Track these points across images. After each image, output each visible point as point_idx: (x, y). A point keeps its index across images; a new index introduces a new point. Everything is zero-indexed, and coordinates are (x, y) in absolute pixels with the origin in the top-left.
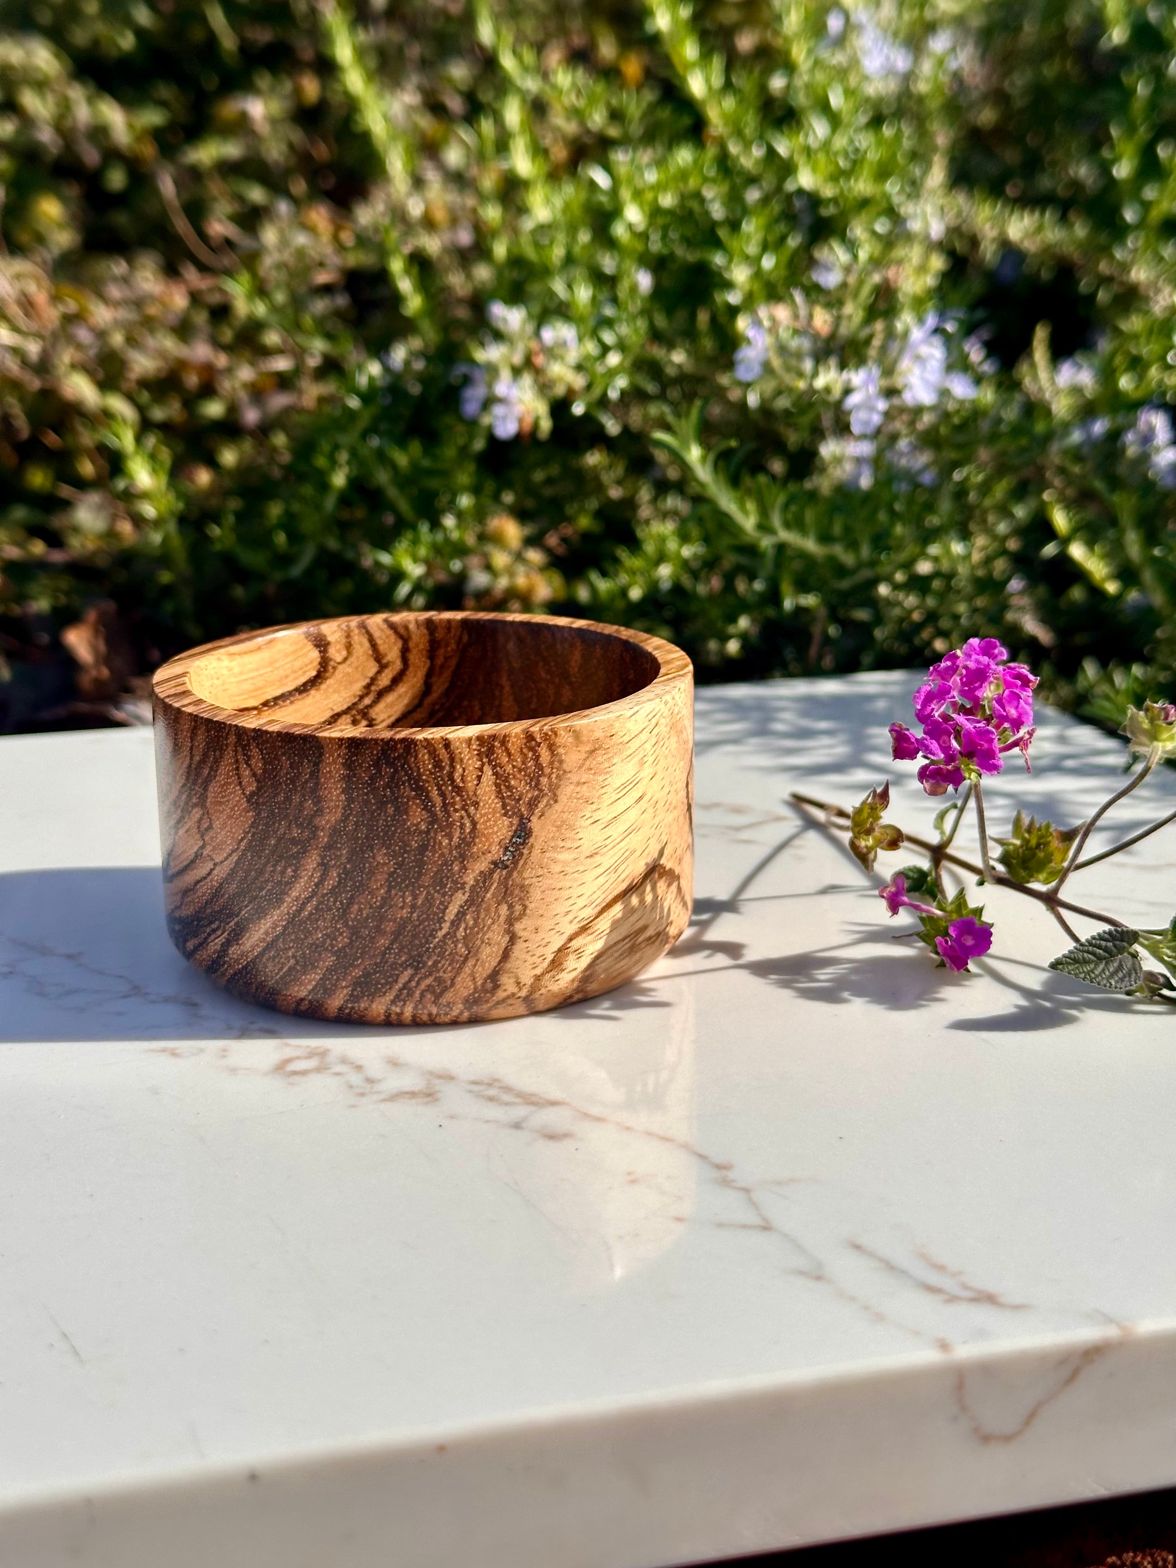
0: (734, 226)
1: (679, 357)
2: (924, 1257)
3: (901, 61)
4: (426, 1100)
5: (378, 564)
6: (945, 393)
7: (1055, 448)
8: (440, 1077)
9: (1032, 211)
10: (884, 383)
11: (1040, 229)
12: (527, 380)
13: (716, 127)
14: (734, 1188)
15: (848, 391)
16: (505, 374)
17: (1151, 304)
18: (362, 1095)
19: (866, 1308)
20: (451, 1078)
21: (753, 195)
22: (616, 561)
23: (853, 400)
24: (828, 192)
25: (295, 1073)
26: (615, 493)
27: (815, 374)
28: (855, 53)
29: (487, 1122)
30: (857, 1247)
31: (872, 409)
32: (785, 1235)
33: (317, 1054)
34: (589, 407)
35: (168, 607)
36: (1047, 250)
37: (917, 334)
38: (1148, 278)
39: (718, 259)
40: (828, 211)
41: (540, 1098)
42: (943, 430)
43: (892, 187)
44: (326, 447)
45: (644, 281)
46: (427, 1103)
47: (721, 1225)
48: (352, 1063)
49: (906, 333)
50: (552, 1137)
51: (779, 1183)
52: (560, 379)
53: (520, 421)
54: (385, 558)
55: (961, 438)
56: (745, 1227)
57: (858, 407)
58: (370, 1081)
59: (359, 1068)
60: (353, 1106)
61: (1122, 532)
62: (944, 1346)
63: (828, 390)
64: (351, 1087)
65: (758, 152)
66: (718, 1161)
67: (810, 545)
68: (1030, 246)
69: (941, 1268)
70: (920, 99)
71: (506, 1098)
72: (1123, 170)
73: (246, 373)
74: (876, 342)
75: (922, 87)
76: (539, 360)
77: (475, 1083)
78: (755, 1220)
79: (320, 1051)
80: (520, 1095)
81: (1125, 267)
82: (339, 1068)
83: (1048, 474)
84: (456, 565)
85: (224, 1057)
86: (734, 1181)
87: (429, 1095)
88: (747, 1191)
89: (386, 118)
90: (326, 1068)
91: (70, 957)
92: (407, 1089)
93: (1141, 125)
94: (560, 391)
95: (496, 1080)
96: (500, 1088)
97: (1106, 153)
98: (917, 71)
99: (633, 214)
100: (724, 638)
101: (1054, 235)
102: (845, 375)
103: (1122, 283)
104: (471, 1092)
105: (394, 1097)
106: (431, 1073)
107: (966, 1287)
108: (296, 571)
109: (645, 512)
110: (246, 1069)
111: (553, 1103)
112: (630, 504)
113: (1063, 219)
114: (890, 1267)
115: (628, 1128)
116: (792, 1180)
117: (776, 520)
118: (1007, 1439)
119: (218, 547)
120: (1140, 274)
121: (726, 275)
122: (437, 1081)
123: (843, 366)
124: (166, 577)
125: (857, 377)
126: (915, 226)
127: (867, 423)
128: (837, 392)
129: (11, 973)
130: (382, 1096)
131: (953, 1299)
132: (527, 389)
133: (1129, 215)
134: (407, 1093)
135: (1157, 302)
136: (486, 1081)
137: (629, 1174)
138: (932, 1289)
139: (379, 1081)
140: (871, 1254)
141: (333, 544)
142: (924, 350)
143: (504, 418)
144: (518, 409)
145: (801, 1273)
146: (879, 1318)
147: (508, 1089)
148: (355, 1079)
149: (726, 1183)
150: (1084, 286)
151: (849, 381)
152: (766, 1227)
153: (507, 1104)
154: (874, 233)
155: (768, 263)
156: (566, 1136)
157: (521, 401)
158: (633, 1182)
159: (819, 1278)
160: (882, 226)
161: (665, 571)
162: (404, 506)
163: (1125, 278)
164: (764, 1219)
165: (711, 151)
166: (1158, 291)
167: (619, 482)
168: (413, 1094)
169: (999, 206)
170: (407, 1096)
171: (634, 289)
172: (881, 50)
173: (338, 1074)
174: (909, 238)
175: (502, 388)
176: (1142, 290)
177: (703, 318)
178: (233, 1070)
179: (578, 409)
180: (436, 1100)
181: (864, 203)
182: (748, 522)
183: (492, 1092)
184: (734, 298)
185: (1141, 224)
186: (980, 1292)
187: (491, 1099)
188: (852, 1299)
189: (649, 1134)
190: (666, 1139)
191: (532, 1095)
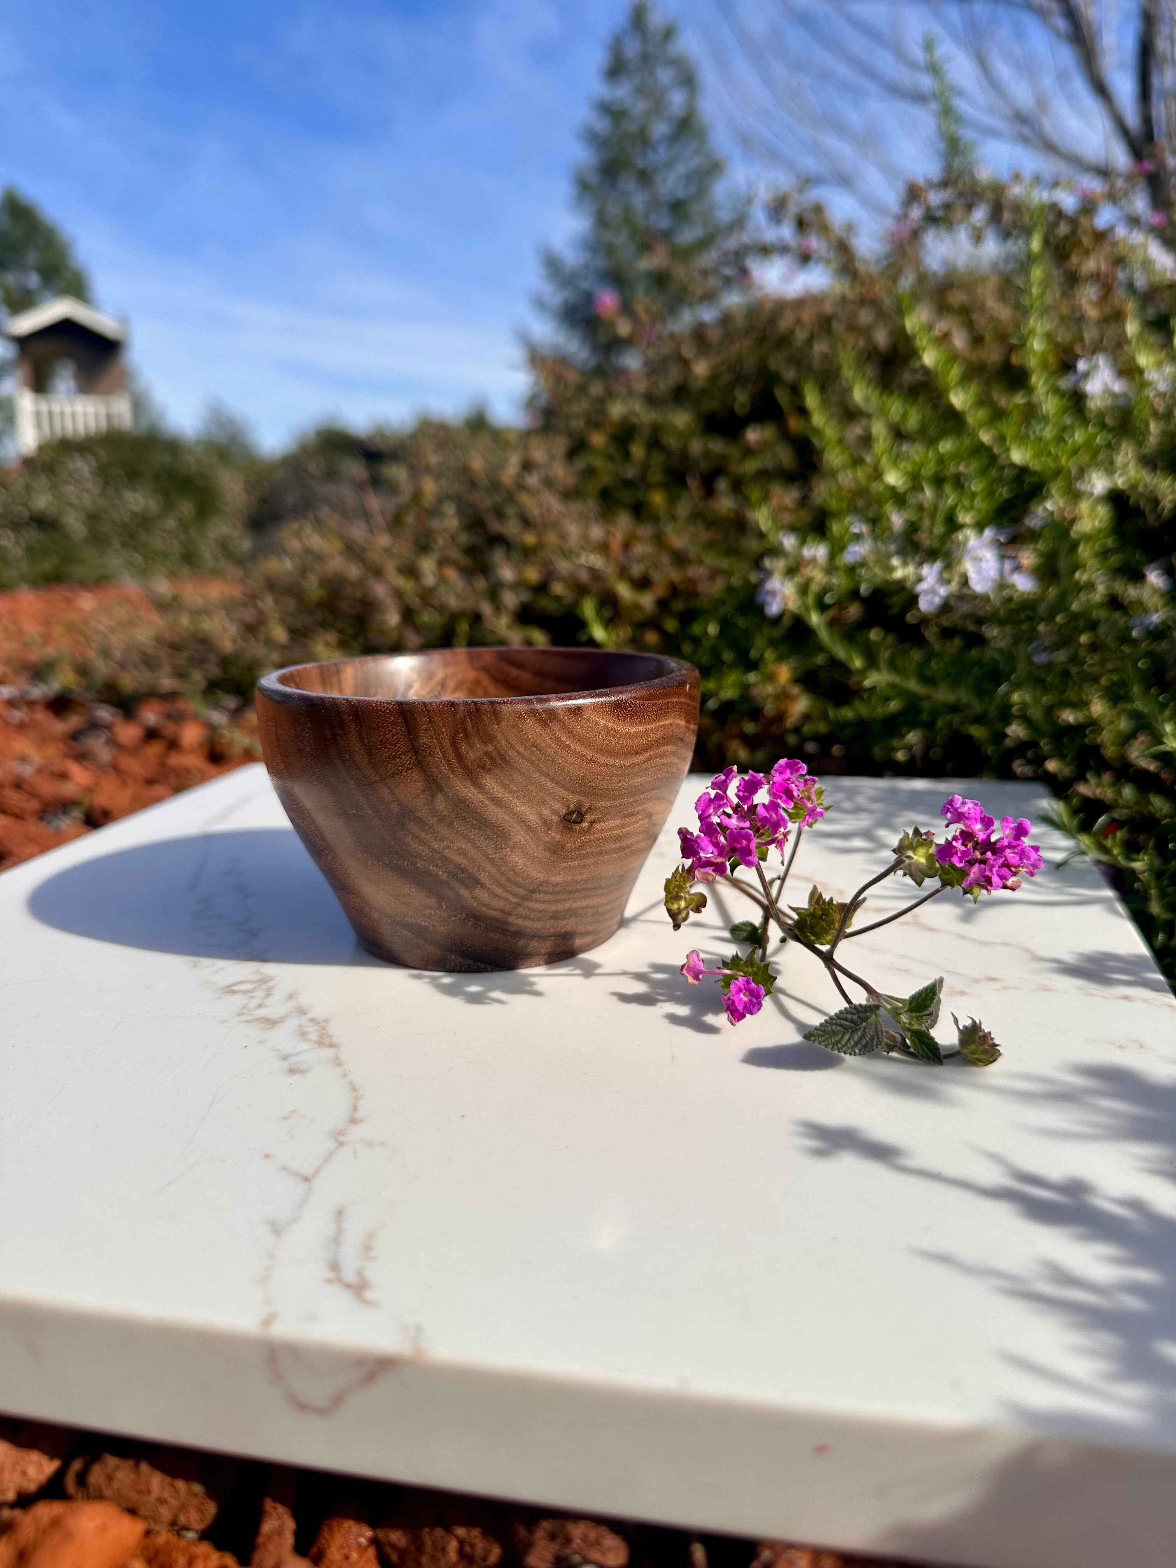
4: (270, 1026)
6: (1003, 584)
8: (300, 1012)
12: (791, 580)
13: (971, 424)
14: (336, 1139)
15: (919, 580)
16: (777, 575)
18: (240, 1014)
19: (269, 1268)
20: (304, 1014)
23: (921, 587)
29: (275, 1050)
30: (340, 1214)
31: (936, 594)
32: (310, 1189)
37: (976, 544)
42: (1007, 611)
46: (264, 1028)
47: (284, 1168)
49: (967, 543)
50: (292, 1071)
51: (370, 1144)
53: (784, 606)
56: (297, 1174)
57: (926, 592)
60: (224, 1021)
62: (269, 1320)
63: (907, 579)
64: (244, 1008)
66: (358, 1115)
69: (367, 1250)
71: (313, 1035)
76: (801, 567)
77: (312, 1020)
78: (310, 1171)
80: (323, 1035)
82: (259, 994)
86: (345, 1134)
87: (275, 1023)
88: (341, 1145)
92: (269, 1016)
102: (920, 569)
105: (256, 1020)
107: (359, 1274)
111: (331, 1046)
114: (336, 1238)
116: (382, 1144)
118: (320, 1412)
122: (293, 1015)
123: (920, 563)
125: (927, 571)
127: (931, 603)
130: (250, 1018)
131: (336, 1280)
134: (266, 1019)
136: (321, 1020)
137: (293, 1111)
138: (335, 1267)
140: (340, 1223)
142: (982, 555)
143: (772, 602)
144: (783, 599)
145: (273, 1224)
146: (265, 1280)
147: (324, 1028)
149: (338, 1135)
151: (921, 573)
152: (307, 1180)
153: (305, 1040)
156: (302, 1072)
157: (785, 595)
158: (286, 1118)
159: (278, 1232)
164: (317, 1172)
168: (267, 1021)
170: (263, 1021)
175: (773, 584)
182: (854, 665)
183: (311, 1029)
186: (362, 1280)
187: (303, 1034)
188: (272, 1257)
189: (351, 1083)
190: (354, 1090)
191: (329, 1036)
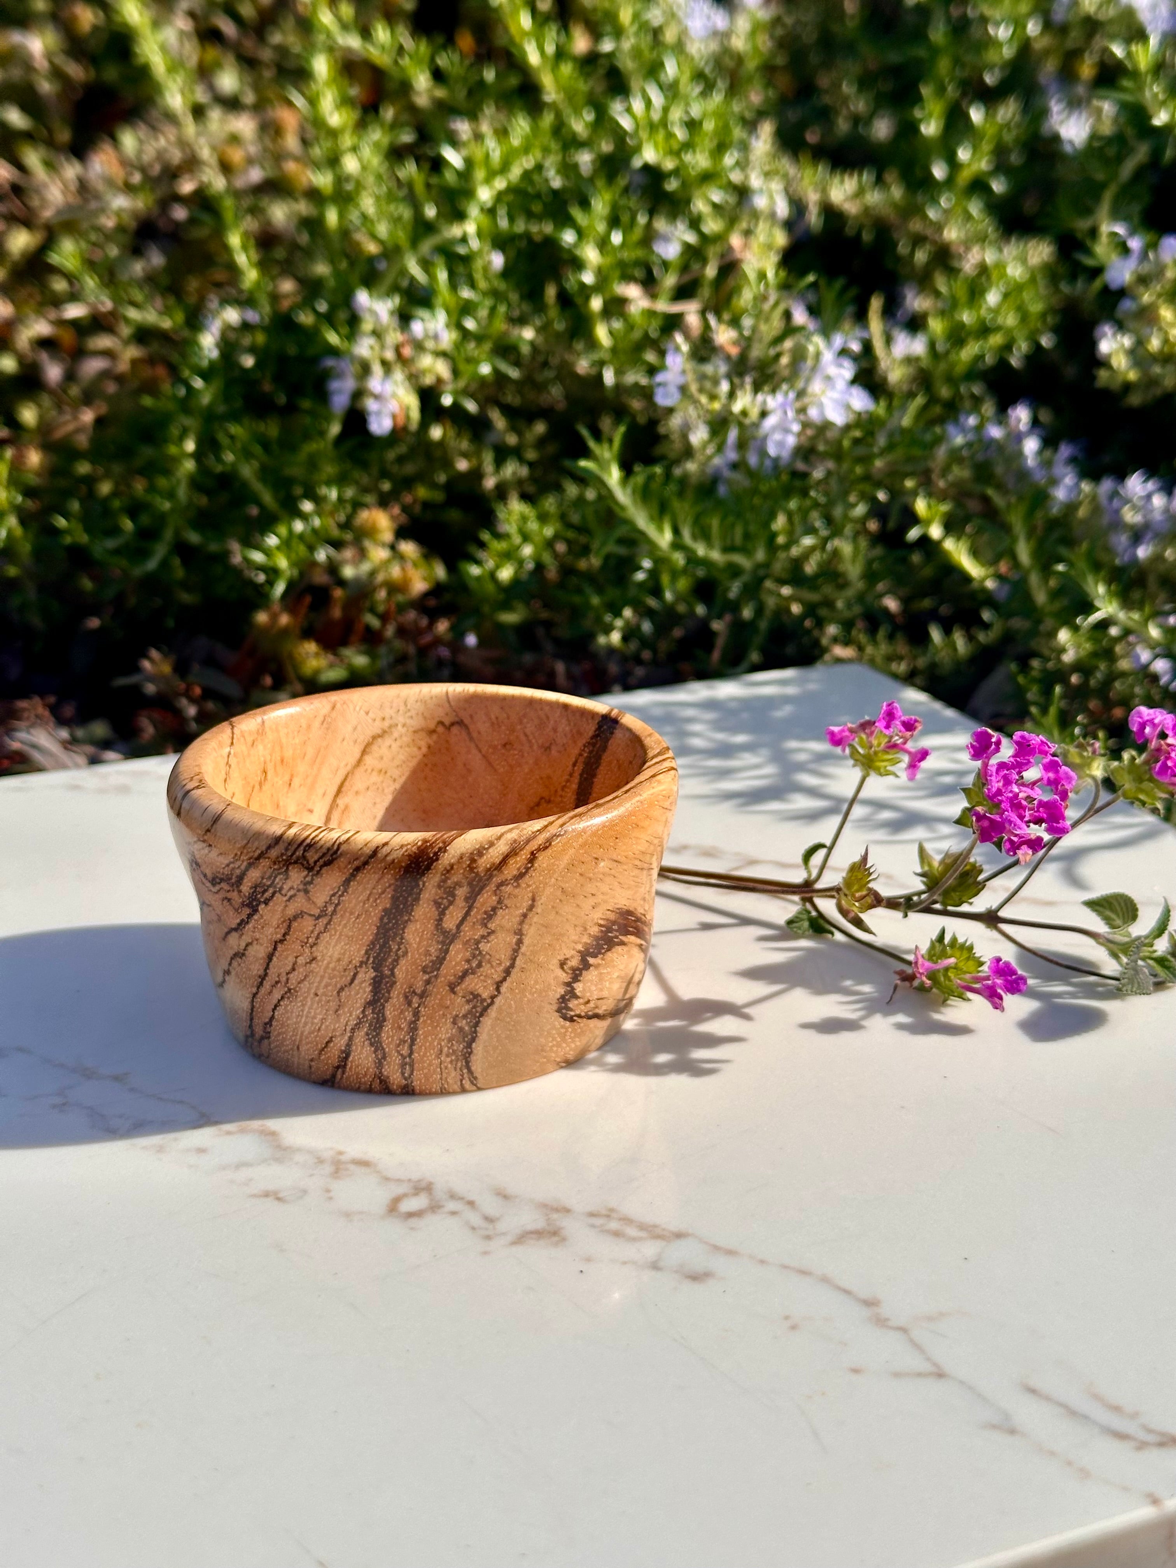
0: (585, 204)
1: (528, 334)
2: (1097, 1397)
3: (720, 20)
4: (556, 1239)
5: (246, 560)
6: (848, 407)
7: (941, 453)
8: (557, 1210)
9: (851, 175)
10: (798, 405)
11: (859, 193)
12: (399, 375)
13: (549, 94)
14: (892, 1328)
15: (764, 414)
16: (377, 369)
17: (964, 263)
18: (488, 1238)
19: (1069, 1463)
20: (567, 1211)
21: (585, 159)
22: (482, 545)
23: (770, 422)
24: (669, 165)
25: (410, 1215)
26: (462, 465)
27: (732, 395)
28: (671, 8)
29: (625, 1263)
30: (1033, 1391)
31: (787, 431)
32: (961, 1382)
33: (423, 1189)
34: (456, 393)
35: (15, 601)
36: (867, 210)
37: (828, 356)
38: (958, 237)
39: (568, 237)
40: (672, 185)
41: (664, 1230)
42: (846, 443)
43: (729, 159)
44: (175, 431)
45: (497, 260)
46: (556, 1244)
47: (897, 1375)
48: (462, 1199)
49: (818, 355)
50: (696, 1277)
51: (930, 1319)
52: (429, 370)
53: (394, 417)
54: (258, 557)
55: (861, 451)
56: (919, 1375)
57: (774, 429)
58: (489, 1219)
59: (471, 1204)
60: (486, 1253)
61: (1014, 540)
62: (1155, 1501)
63: (744, 413)
64: (473, 1228)
65: (589, 116)
66: (863, 1295)
67: (716, 555)
68: (852, 208)
69: (1117, 1409)
70: (739, 59)
71: (632, 1232)
72: (930, 128)
73: (41, 328)
74: (785, 360)
75: (739, 43)
76: (407, 351)
77: (592, 1215)
78: (926, 1367)
79: (423, 1184)
80: (642, 1227)
81: (939, 227)
82: (452, 1206)
83: (934, 477)
84: (322, 555)
85: (331, 1198)
86: (887, 1320)
87: (555, 1233)
88: (903, 1330)
89: (164, 49)
90: (440, 1207)
91: (116, 1078)
92: (530, 1227)
93: (949, 84)
94: (428, 380)
95: (612, 1210)
96: (620, 1219)
97: (918, 113)
98: (733, 28)
99: (485, 194)
100: (608, 629)
101: (874, 198)
102: (760, 397)
103: (934, 242)
104: (593, 1226)
105: (523, 1238)
106: (545, 1206)
107: (1150, 1431)
108: (152, 564)
109: (490, 483)
110: (361, 1213)
111: (679, 1236)
112: (476, 475)
113: (879, 181)
114: (1072, 1413)
115: (762, 1262)
116: (941, 1314)
117: (686, 534)
119: (68, 540)
120: (952, 234)
121: (578, 252)
122: (555, 1216)
123: (757, 388)
124: (12, 571)
125: (773, 402)
126: (760, 202)
127: (781, 444)
128: (754, 413)
129: (64, 1104)
130: (509, 1238)
131: (1142, 1445)
132: (400, 384)
133: (939, 172)
134: (532, 1232)
135: (968, 261)
136: (604, 1212)
137: (787, 1318)
138: (1119, 1435)
139: (498, 1219)
140: (1048, 1398)
141: (194, 537)
142: (832, 370)
143: (379, 413)
144: (393, 406)
145: (994, 1427)
146: (1084, 1474)
147: (627, 1220)
148: (475, 1219)
149: (881, 1322)
150: (903, 249)
151: (765, 402)
152: (940, 1375)
153: (634, 1239)
154: (715, 206)
155: (617, 238)
156: (707, 1275)
157: (394, 395)
158: (794, 1327)
159: (1012, 1431)
160: (717, 196)
161: (527, 551)
162: (268, 498)
163: (936, 237)
164: (935, 1364)
165: (547, 120)
166: (968, 249)
167: (465, 455)
168: (538, 1234)
169: (820, 168)
170: (533, 1236)
171: (486, 269)
172: (702, 10)
173: (453, 1213)
174: (755, 215)
175: (375, 383)
176: (954, 249)
177: (551, 292)
178: (348, 1215)
179: (447, 400)
180: (564, 1239)
181: (707, 177)
182: (664, 538)
183: (614, 1225)
184: (588, 278)
185: (950, 181)
186: (1162, 1434)
187: (617, 1234)
188: (1052, 1454)
189: (785, 1267)
190: (803, 1272)
191: (655, 1226)
